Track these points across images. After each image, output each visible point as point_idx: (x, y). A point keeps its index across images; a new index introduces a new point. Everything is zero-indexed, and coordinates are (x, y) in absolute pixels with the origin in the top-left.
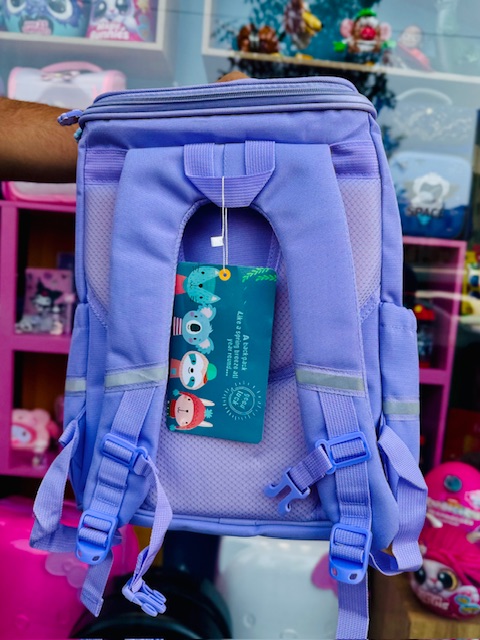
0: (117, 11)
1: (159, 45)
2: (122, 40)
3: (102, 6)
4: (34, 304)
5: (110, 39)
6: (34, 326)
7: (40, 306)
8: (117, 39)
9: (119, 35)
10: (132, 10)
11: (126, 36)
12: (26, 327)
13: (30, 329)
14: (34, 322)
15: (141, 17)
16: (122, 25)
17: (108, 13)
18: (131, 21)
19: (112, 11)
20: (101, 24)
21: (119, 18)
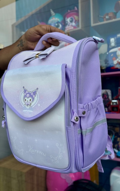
0: (70, 22)
1: (80, 28)
2: (72, 29)
3: (67, 23)
5: (69, 30)
8: (71, 30)
9: (71, 28)
10: (74, 21)
11: (73, 28)
15: (76, 22)
16: (72, 25)
17: (68, 24)
18: (74, 24)
19: (69, 23)
20: (67, 27)
21: (71, 24)
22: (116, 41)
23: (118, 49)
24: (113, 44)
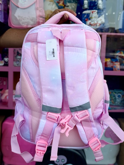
4: (16, 58)
6: (17, 64)
7: (18, 59)
12: (15, 65)
13: (16, 65)
14: (17, 63)
22: (89, 4)
23: (91, 12)
24: (86, 6)
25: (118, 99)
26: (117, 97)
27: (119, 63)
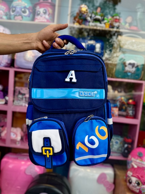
1: (55, 23)
4: (18, 97)
5: (41, 22)
9: (44, 20)
12: (16, 104)
15: (50, 15)
18: (47, 16)
19: (42, 14)
20: (38, 17)
21: (44, 16)
25: (116, 145)
26: (114, 143)
27: (117, 109)
